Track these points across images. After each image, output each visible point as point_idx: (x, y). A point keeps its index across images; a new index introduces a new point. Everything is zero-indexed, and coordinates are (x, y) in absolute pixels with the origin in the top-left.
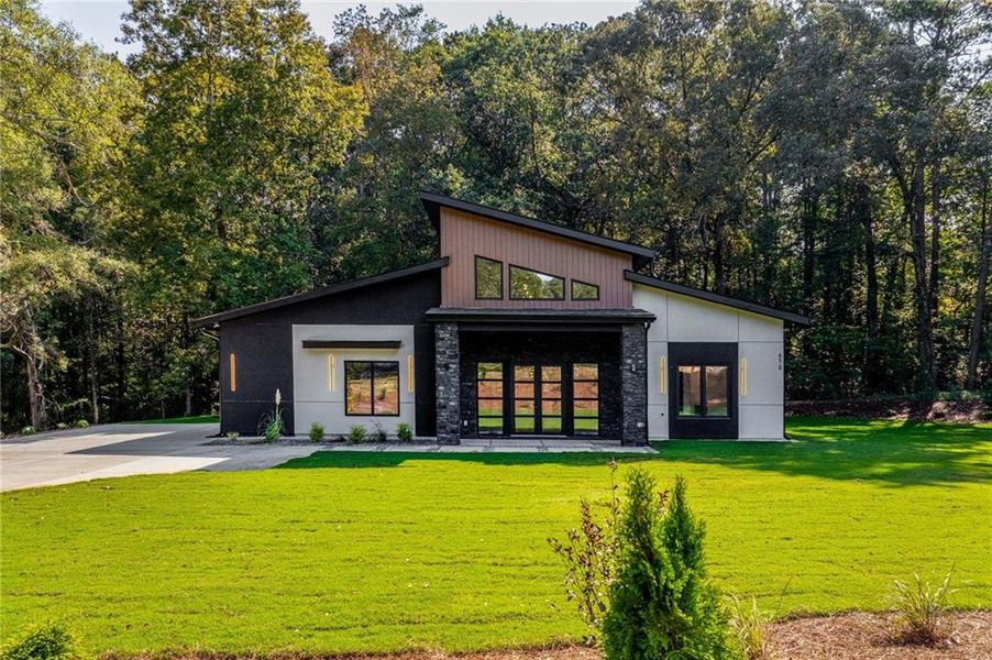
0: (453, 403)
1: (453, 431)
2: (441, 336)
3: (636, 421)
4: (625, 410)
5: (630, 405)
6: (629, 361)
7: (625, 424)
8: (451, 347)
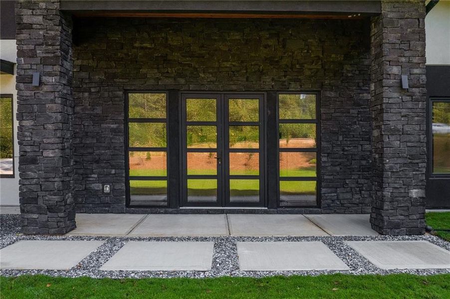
0: (49, 154)
1: (50, 209)
2: (26, 20)
3: (408, 186)
4: (388, 163)
5: (397, 155)
6: (395, 70)
7: (387, 193)
8: (45, 41)
